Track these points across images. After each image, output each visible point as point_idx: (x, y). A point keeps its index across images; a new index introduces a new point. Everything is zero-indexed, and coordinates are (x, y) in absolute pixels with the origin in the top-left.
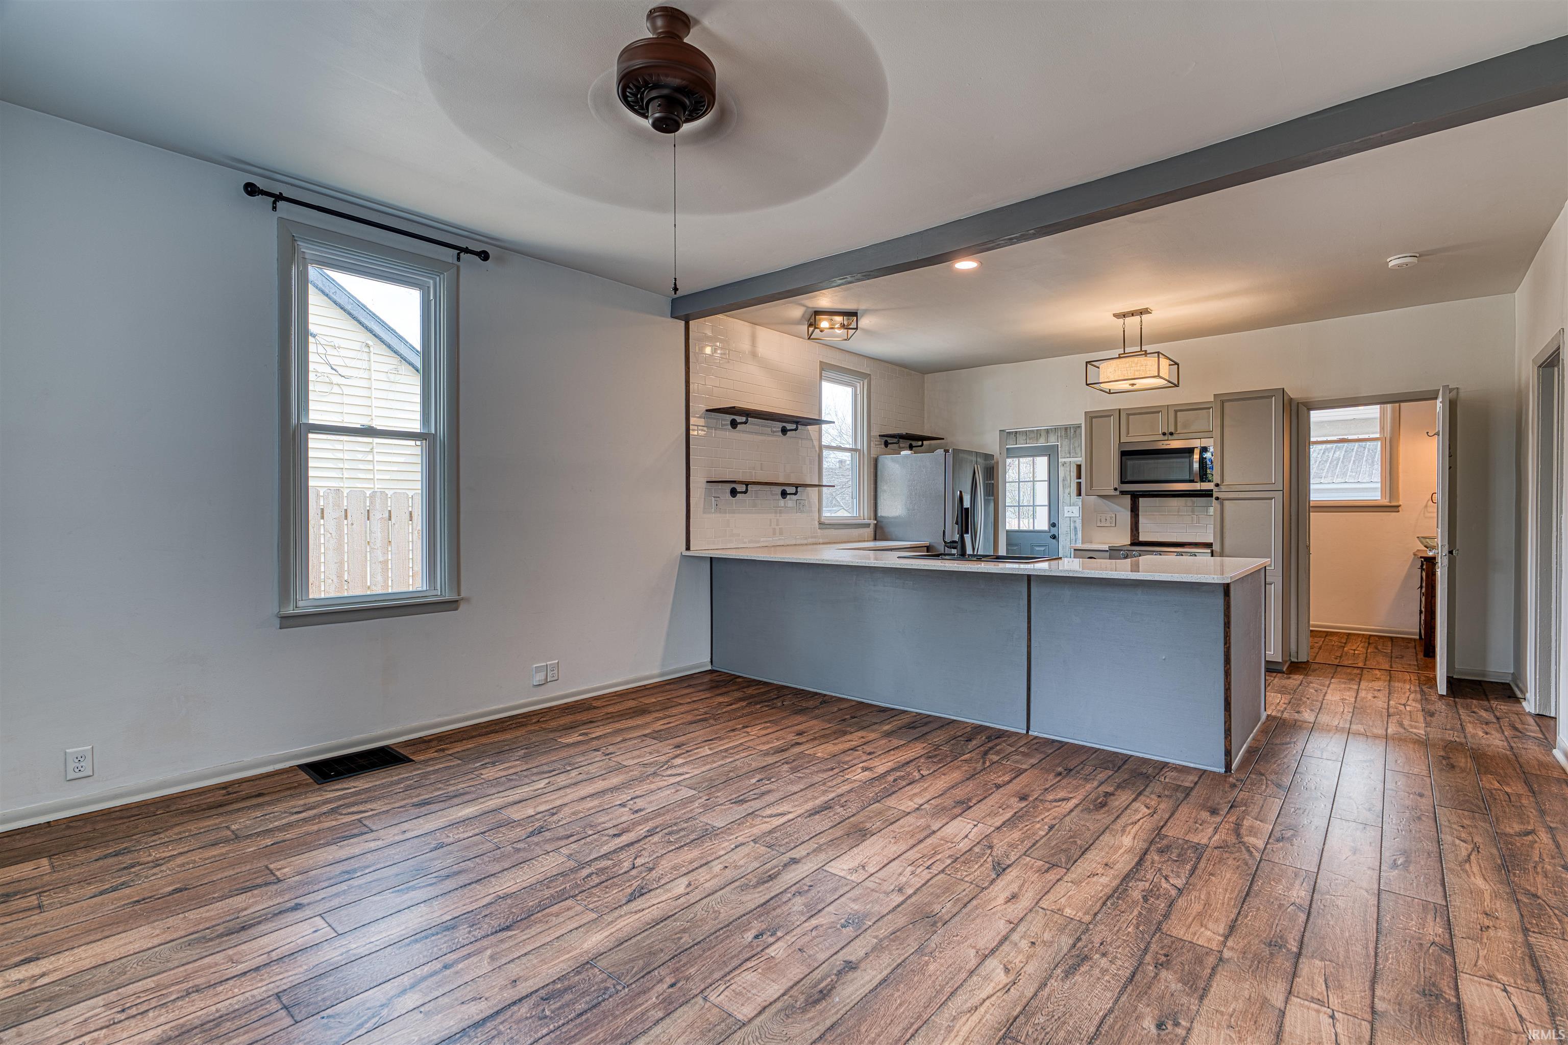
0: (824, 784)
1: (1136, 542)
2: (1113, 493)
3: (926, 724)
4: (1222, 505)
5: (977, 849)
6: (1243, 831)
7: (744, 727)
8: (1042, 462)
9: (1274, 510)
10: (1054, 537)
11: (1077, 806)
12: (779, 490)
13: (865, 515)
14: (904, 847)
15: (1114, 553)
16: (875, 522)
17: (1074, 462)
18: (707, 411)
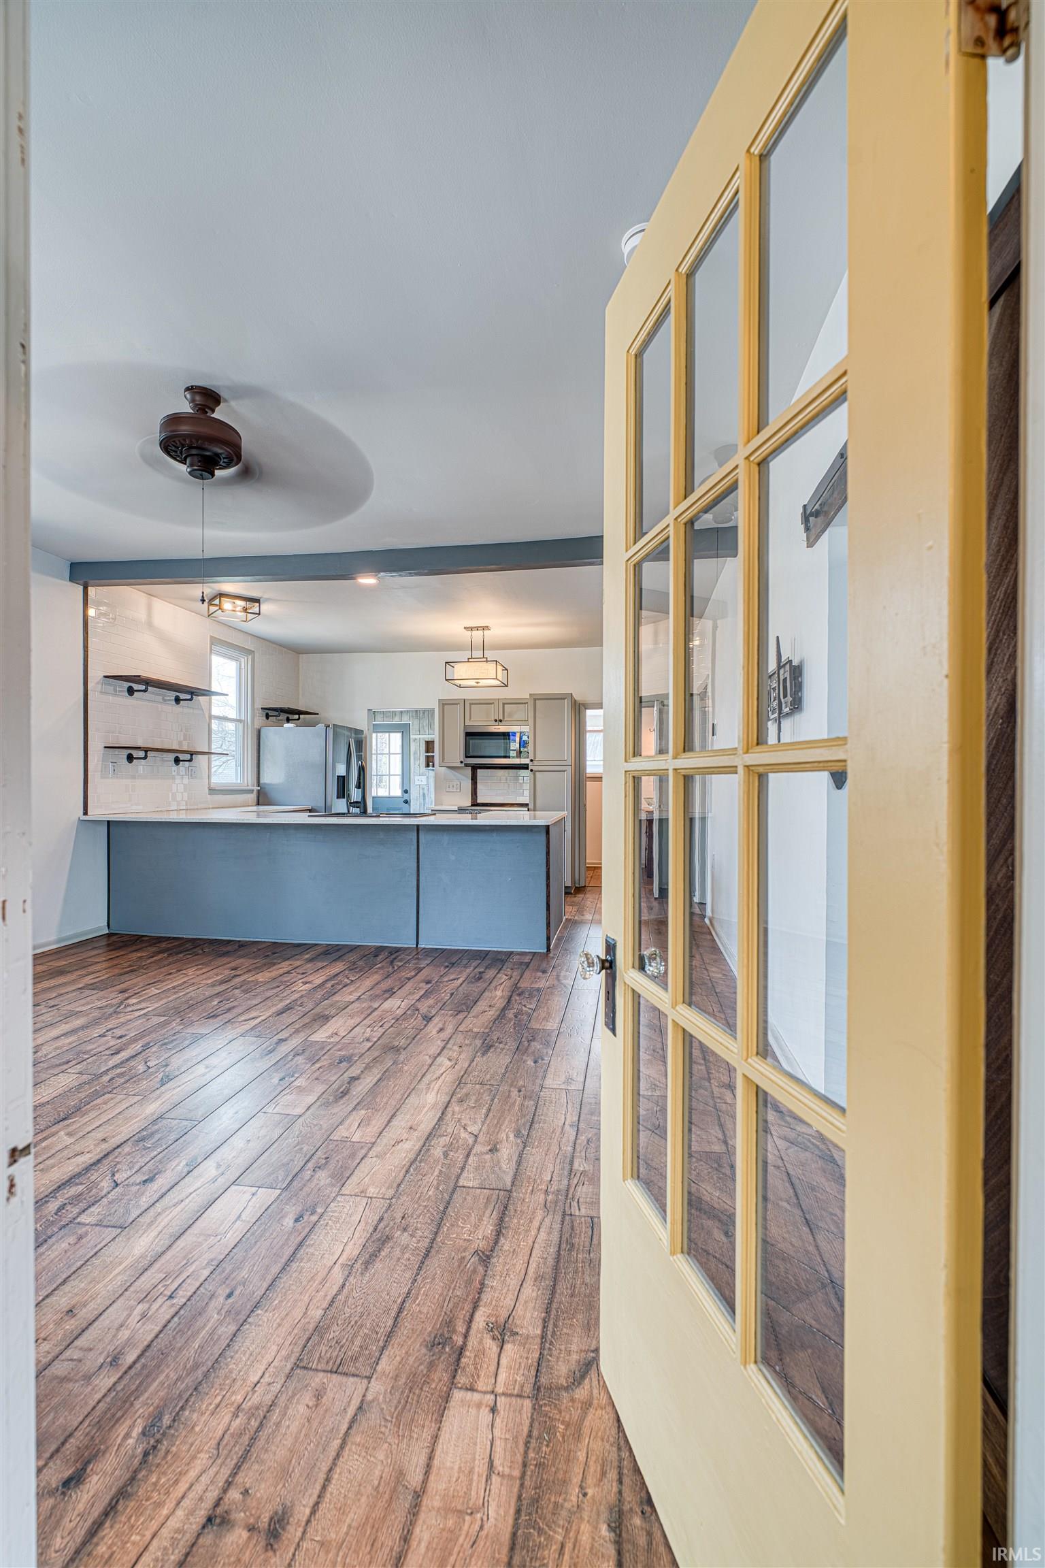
0: (277, 996)
1: (475, 804)
2: (459, 765)
3: (338, 950)
4: (535, 775)
5: (409, 1012)
6: (561, 978)
7: (178, 971)
8: (396, 738)
9: (567, 778)
10: (406, 802)
11: (464, 981)
12: (172, 756)
13: (248, 781)
14: (359, 1020)
15: (461, 810)
16: (259, 788)
17: (423, 739)
18: (105, 677)
